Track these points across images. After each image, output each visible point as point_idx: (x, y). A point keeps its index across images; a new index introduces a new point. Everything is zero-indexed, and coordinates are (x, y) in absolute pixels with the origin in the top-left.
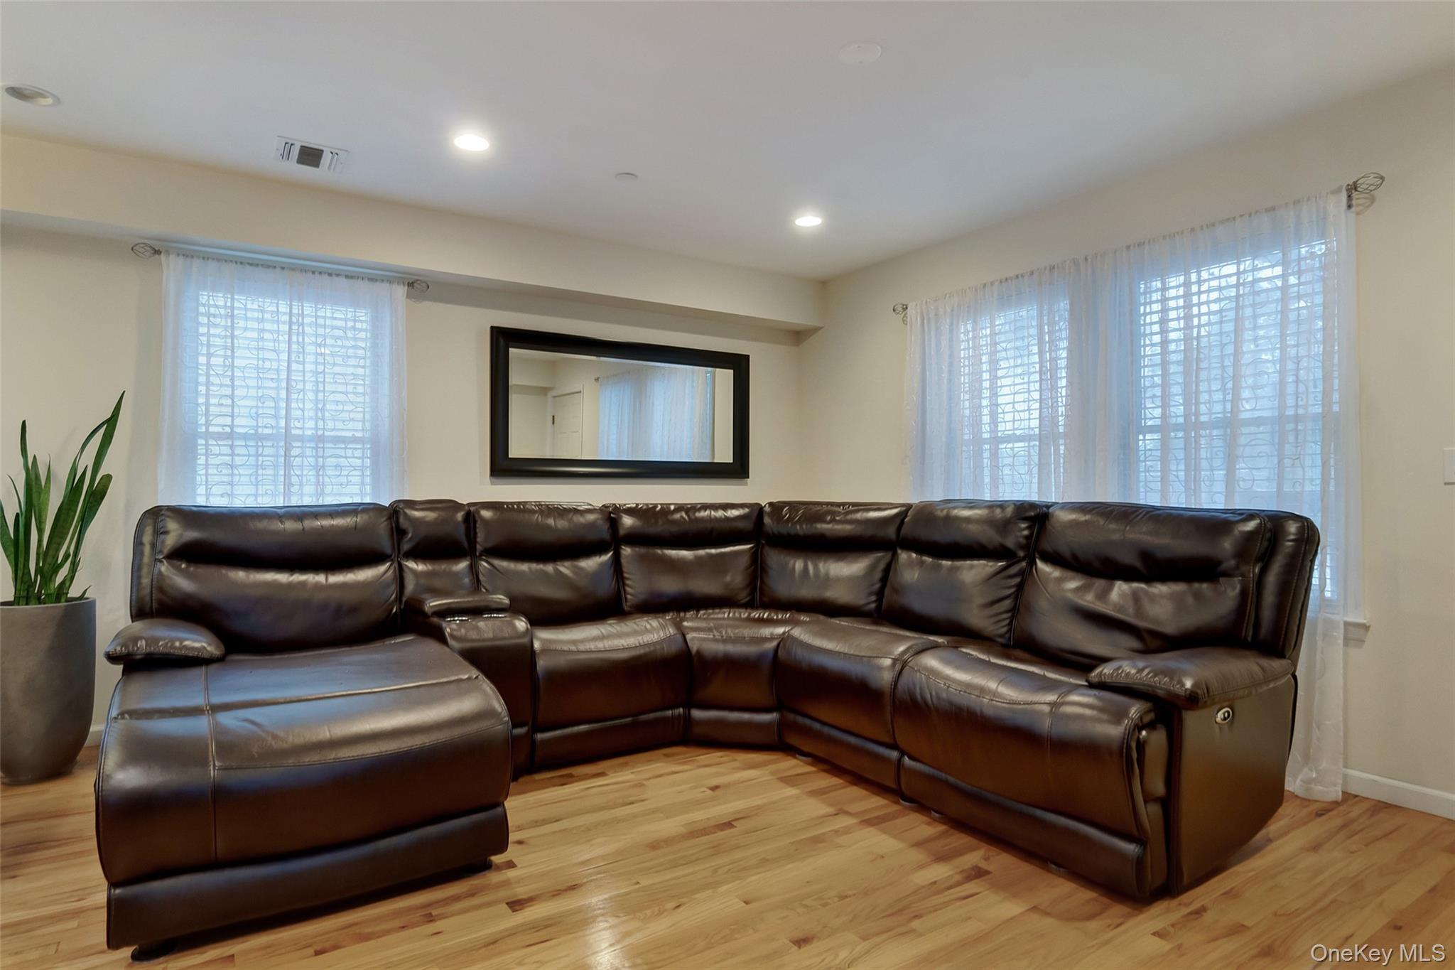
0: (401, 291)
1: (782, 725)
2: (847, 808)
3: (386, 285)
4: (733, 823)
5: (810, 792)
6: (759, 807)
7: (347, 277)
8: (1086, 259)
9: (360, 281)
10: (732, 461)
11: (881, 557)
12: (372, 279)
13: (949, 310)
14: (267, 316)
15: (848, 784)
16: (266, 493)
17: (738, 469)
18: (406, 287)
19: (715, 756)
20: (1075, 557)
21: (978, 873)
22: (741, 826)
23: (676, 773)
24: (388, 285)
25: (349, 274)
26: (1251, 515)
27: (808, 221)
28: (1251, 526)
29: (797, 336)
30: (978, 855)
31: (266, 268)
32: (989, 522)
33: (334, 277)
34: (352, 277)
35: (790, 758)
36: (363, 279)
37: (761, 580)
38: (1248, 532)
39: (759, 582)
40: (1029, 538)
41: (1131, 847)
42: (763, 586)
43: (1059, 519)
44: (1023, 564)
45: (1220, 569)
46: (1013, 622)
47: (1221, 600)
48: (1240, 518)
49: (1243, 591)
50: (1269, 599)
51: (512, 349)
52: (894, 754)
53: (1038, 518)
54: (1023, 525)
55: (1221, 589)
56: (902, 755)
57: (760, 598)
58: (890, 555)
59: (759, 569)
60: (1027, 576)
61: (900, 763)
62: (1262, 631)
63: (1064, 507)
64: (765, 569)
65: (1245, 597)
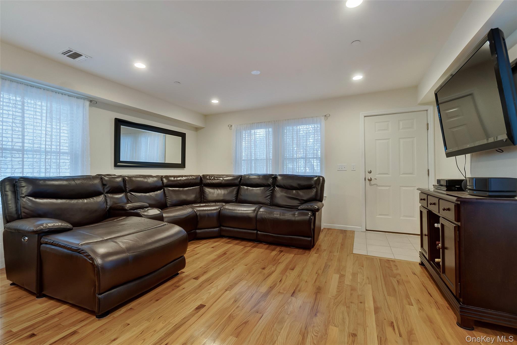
0: (87, 103)
1: (221, 230)
2: (246, 246)
3: (82, 100)
4: (226, 253)
5: (235, 244)
6: (228, 249)
7: (68, 96)
8: (277, 121)
9: (73, 98)
10: (181, 163)
11: (235, 189)
12: (78, 98)
13: (244, 128)
14: (38, 107)
15: (241, 241)
16: (38, 172)
17: (182, 165)
18: (89, 102)
19: (204, 241)
20: (285, 186)
21: (281, 251)
22: (228, 253)
23: (199, 246)
24: (83, 100)
25: (70, 95)
26: (316, 176)
27: (215, 101)
28: (316, 178)
29: (197, 129)
30: (278, 249)
31: (37, 88)
32: (259, 178)
33: (64, 95)
34: (70, 96)
35: (222, 239)
36: (74, 97)
37: (203, 195)
38: (316, 179)
39: (202, 196)
40: (273, 182)
41: (310, 239)
42: (204, 197)
43: (279, 178)
44: (272, 188)
45: (313, 187)
46: (271, 200)
47: (313, 192)
48: (315, 177)
49: (317, 191)
50: (319, 192)
51: (121, 126)
52: (255, 232)
53: (275, 178)
54: (271, 179)
55: (313, 190)
56: (258, 231)
57: (203, 200)
58: (237, 187)
59: (202, 193)
60: (274, 190)
61: (257, 233)
62: (318, 198)
63: (280, 175)
64: (204, 193)
65: (317, 192)
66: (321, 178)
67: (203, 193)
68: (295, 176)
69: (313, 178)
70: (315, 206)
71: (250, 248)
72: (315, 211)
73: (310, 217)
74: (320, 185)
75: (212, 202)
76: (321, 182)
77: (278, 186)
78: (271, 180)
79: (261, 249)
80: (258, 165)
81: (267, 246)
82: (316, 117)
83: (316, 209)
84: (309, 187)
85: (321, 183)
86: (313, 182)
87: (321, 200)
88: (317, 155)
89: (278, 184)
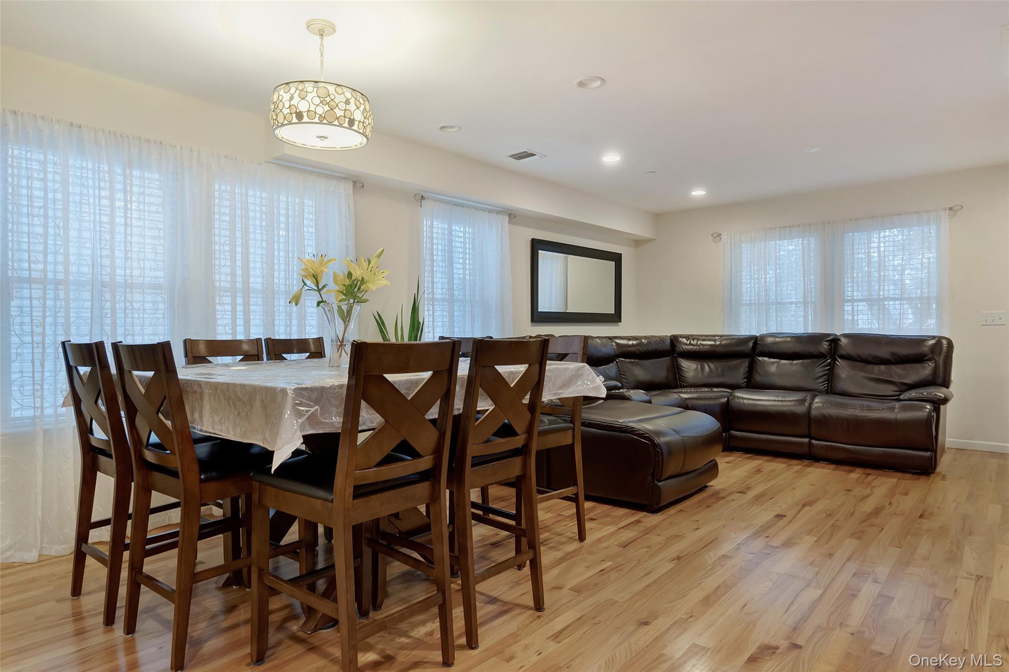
1: (730, 438)
8: (829, 223)
10: (609, 313)
11: (745, 362)
17: (615, 317)
18: (508, 217)
24: (502, 216)
25: (490, 210)
26: (934, 337)
27: (698, 193)
28: (932, 342)
29: (637, 243)
34: (490, 212)
35: (731, 453)
36: (494, 213)
37: (679, 374)
38: (935, 344)
39: (677, 376)
40: (831, 349)
41: (928, 454)
42: (681, 377)
43: (844, 341)
44: (829, 361)
45: (925, 358)
46: (829, 385)
47: (926, 370)
48: (930, 338)
49: (936, 366)
50: (941, 369)
51: (539, 251)
52: (806, 440)
53: (834, 341)
54: (827, 343)
55: (927, 365)
56: (811, 438)
57: (680, 383)
58: (749, 359)
59: (676, 370)
60: (835, 366)
61: (810, 444)
62: (940, 381)
63: (846, 336)
64: (681, 369)
65: (936, 369)
66: (944, 342)
67: (678, 370)
68: (882, 337)
69: (926, 340)
70: (939, 394)
71: (801, 467)
72: (938, 403)
73: (930, 413)
74: (943, 355)
75: (700, 387)
76: (945, 348)
77: (843, 357)
78: (825, 346)
79: (823, 468)
80: (783, 315)
81: (833, 466)
82: (928, 211)
83: (941, 398)
84: (919, 359)
85: (945, 351)
86: (926, 349)
87: (946, 384)
88: (929, 293)
89: (843, 352)
